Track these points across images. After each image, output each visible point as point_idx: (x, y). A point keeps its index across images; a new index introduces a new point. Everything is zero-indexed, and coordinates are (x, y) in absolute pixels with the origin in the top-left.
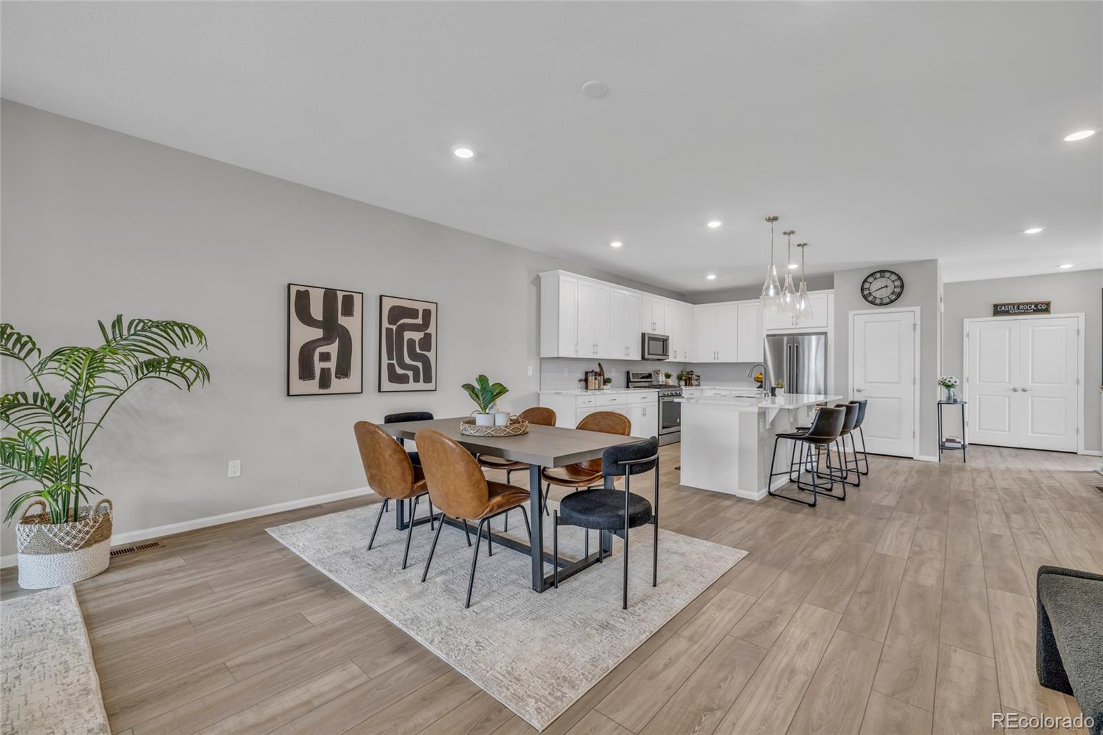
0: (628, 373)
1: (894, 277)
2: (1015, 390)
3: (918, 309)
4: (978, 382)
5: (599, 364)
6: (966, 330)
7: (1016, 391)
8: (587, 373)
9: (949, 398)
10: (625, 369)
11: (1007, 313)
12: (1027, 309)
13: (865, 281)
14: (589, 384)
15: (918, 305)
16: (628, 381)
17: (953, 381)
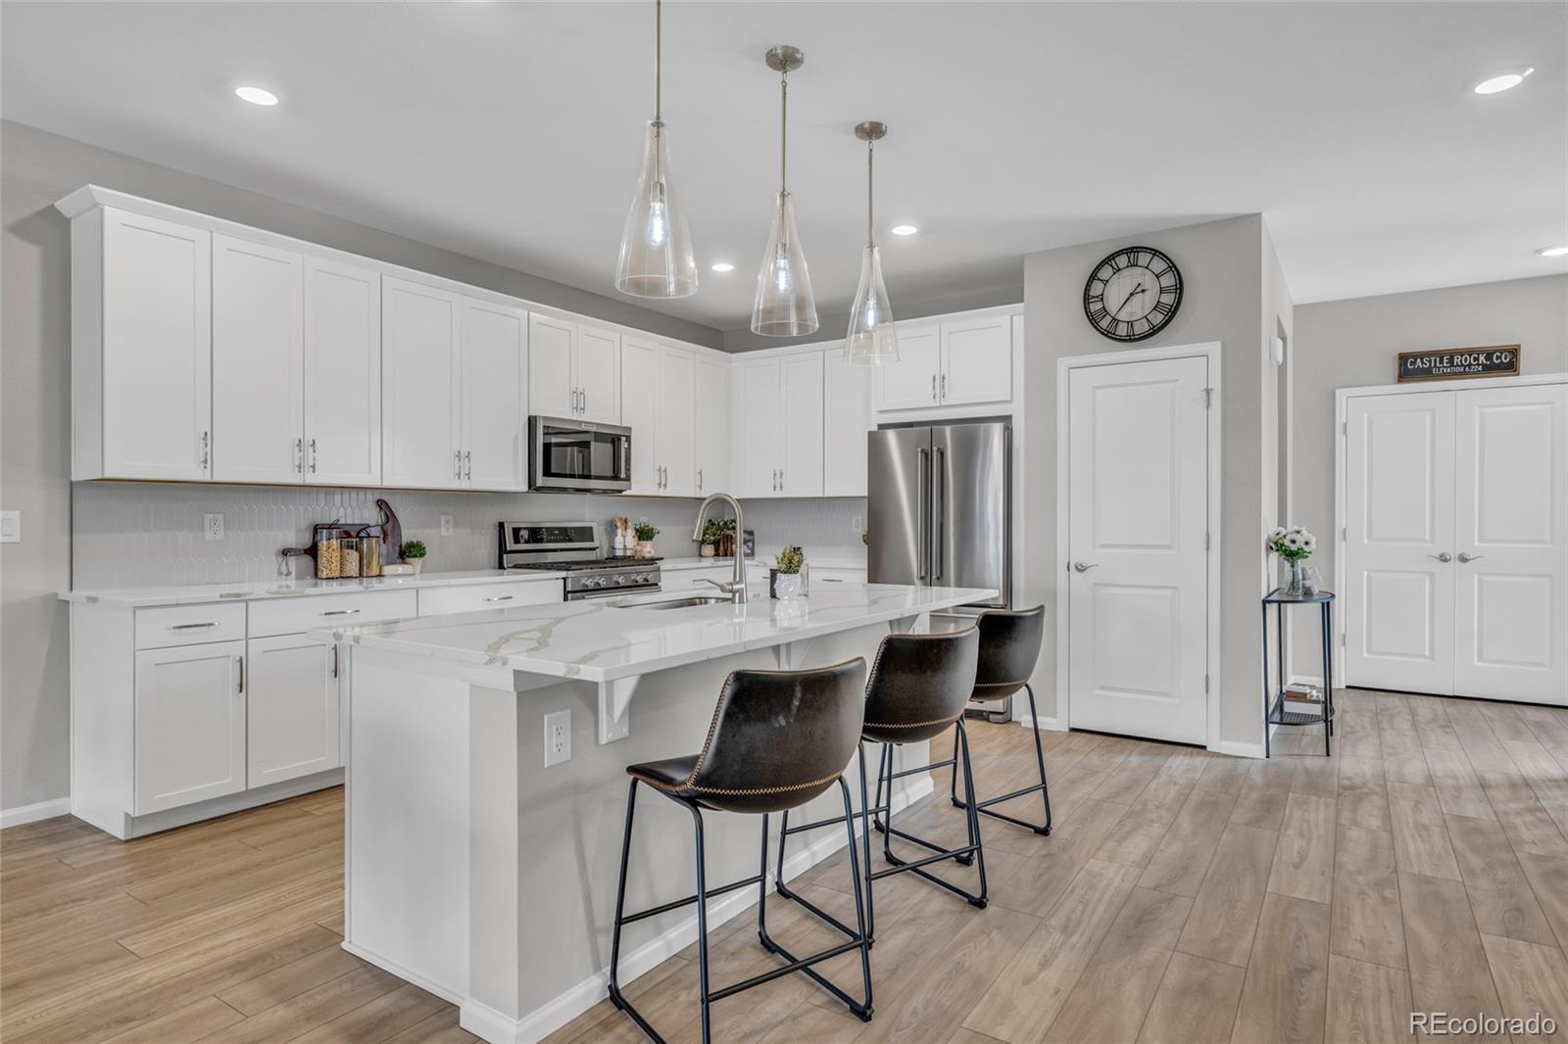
0: (501, 525)
1: (1159, 265)
2: (1444, 559)
3: (1214, 349)
4: (1366, 541)
5: (381, 504)
6: (1340, 417)
7: (1446, 560)
8: (316, 529)
9: (1293, 585)
10: (491, 518)
11: (1427, 374)
12: (1470, 365)
13: (1093, 277)
14: (322, 560)
15: (1217, 340)
16: (502, 550)
17: (1300, 544)
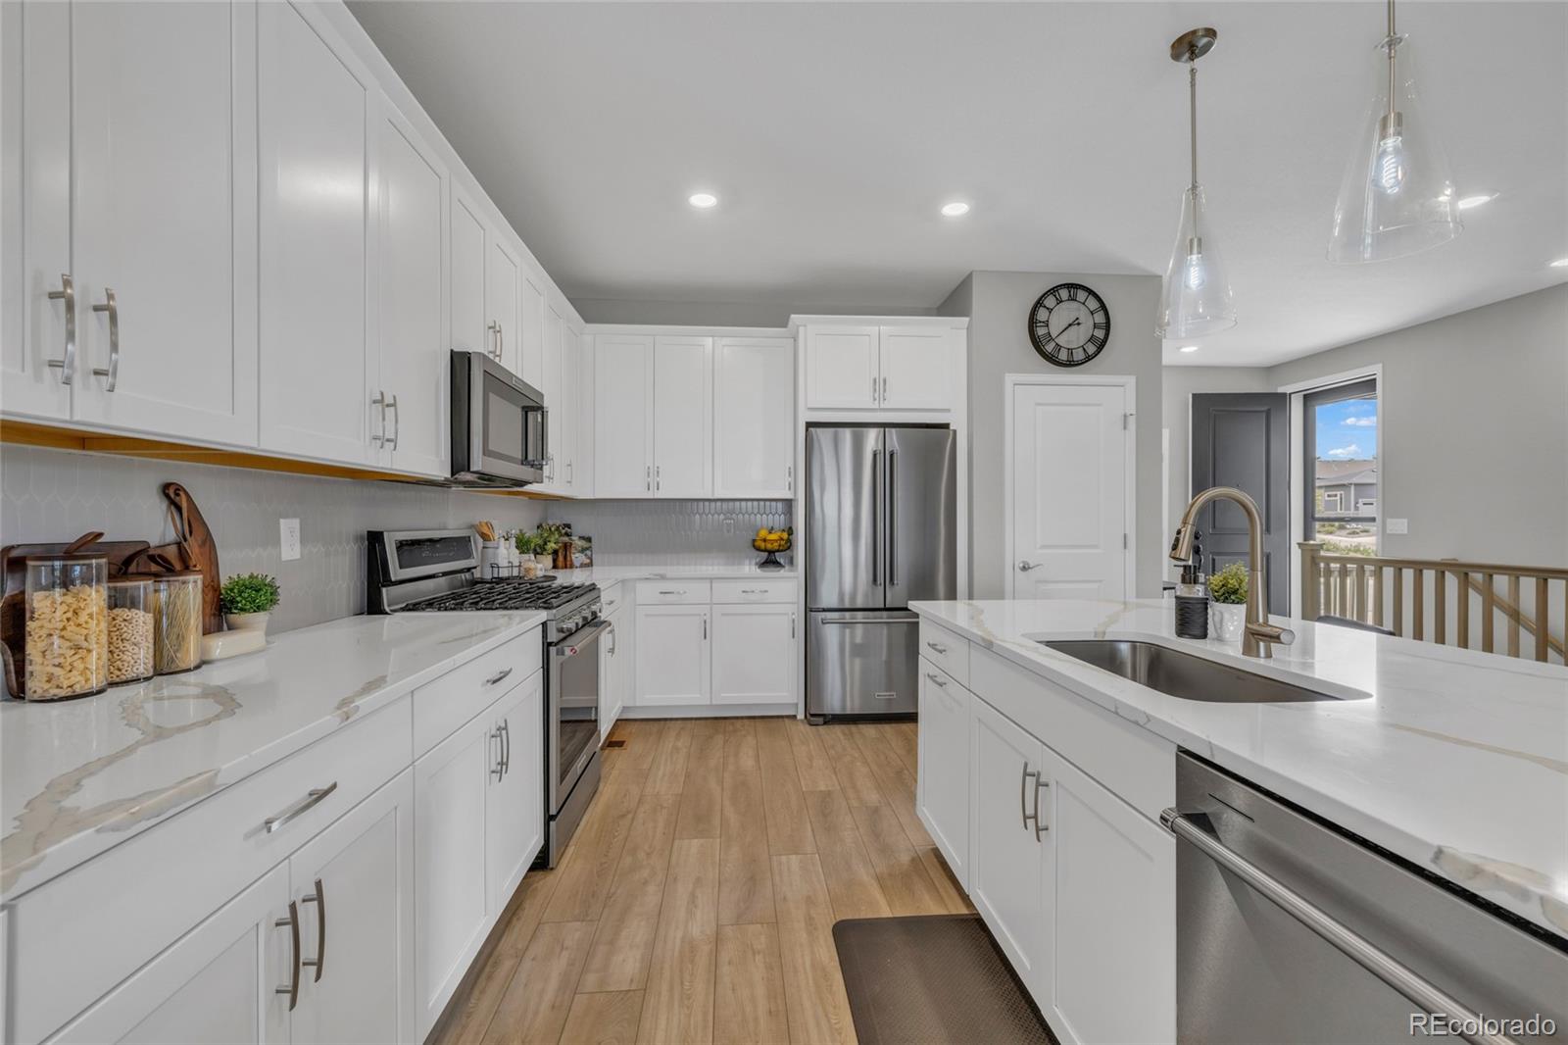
0: (375, 539)
1: (1093, 303)
3: (1131, 381)
10: (353, 518)
13: (1039, 303)
15: (1132, 373)
16: (376, 576)
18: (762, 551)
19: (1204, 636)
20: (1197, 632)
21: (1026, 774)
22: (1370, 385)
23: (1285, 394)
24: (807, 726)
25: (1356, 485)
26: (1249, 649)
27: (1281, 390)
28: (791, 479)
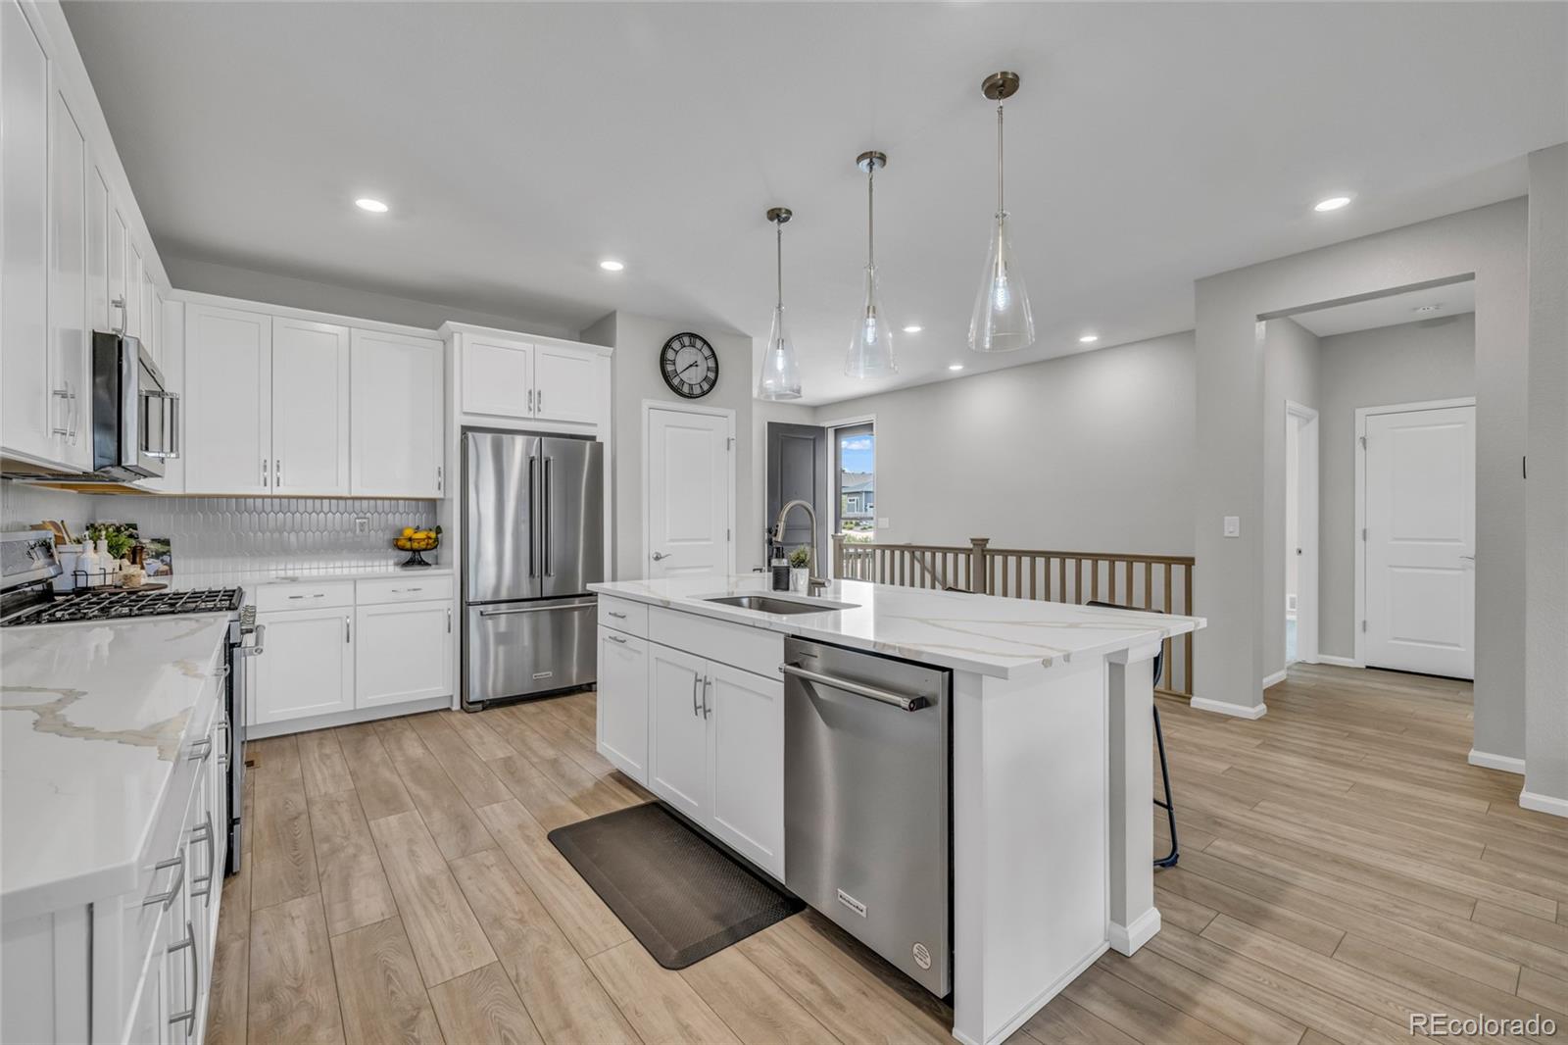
18: (407, 550)
19: (787, 589)
20: (784, 586)
21: (697, 680)
22: (869, 426)
23: (824, 428)
24: (467, 715)
25: (866, 492)
26: (811, 593)
27: (822, 425)
28: (441, 479)
